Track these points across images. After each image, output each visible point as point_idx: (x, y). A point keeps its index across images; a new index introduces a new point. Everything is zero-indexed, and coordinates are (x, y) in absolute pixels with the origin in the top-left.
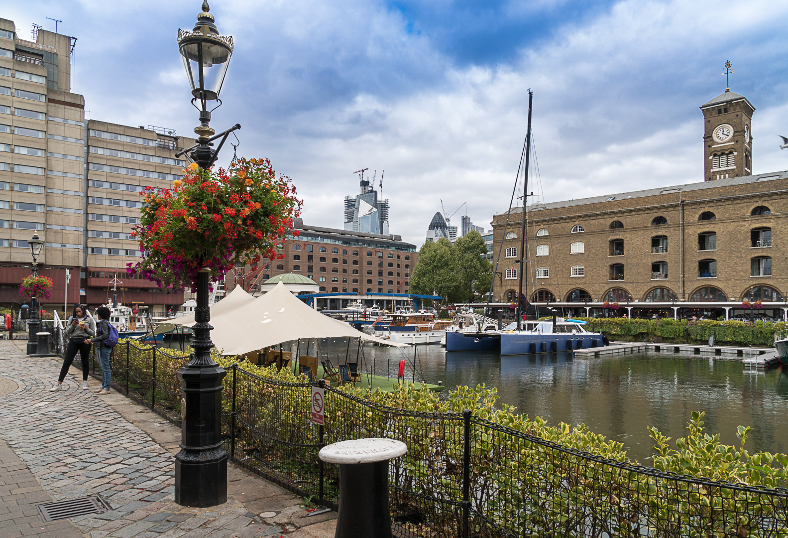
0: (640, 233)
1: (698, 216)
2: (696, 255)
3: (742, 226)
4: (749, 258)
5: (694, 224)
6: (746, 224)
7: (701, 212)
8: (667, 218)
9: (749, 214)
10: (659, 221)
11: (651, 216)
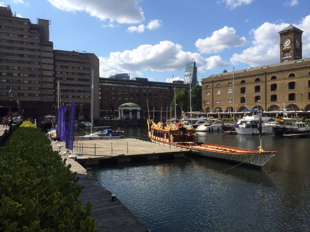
0: (251, 85)
1: (271, 78)
2: (270, 93)
3: (286, 81)
4: (288, 94)
5: (269, 81)
6: (287, 81)
7: (272, 76)
8: (260, 79)
9: (288, 77)
10: (258, 80)
11: (255, 78)
